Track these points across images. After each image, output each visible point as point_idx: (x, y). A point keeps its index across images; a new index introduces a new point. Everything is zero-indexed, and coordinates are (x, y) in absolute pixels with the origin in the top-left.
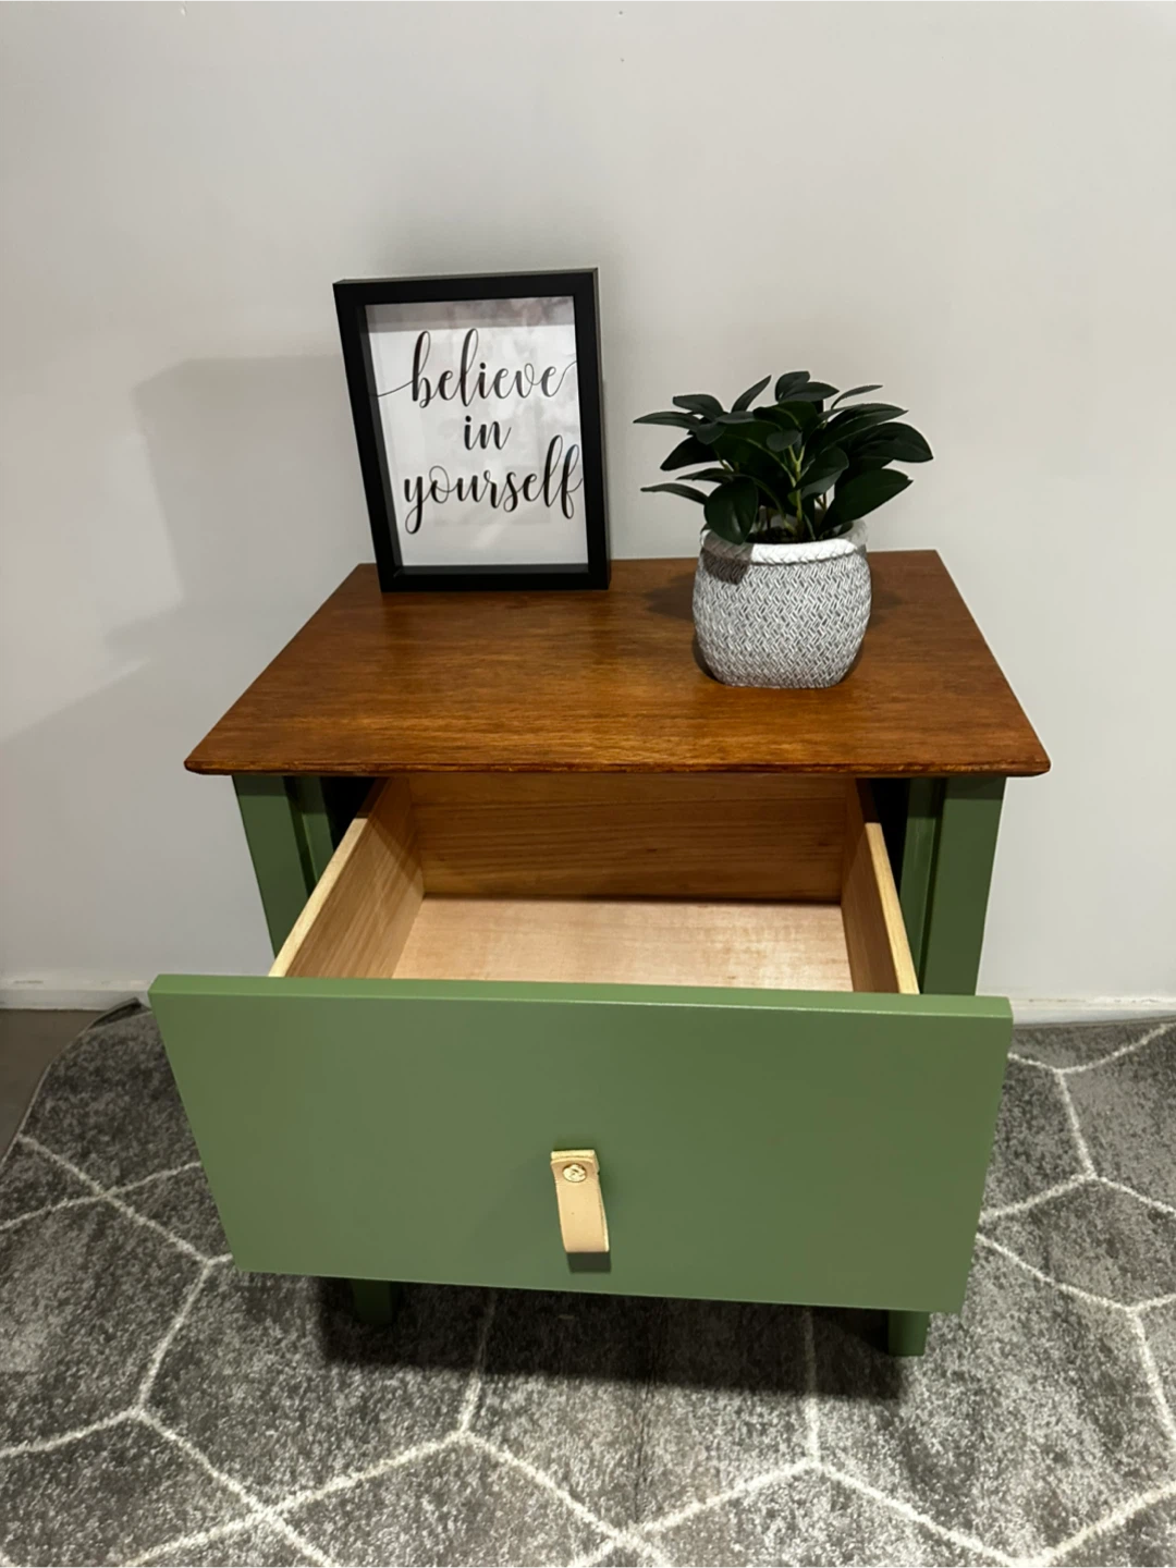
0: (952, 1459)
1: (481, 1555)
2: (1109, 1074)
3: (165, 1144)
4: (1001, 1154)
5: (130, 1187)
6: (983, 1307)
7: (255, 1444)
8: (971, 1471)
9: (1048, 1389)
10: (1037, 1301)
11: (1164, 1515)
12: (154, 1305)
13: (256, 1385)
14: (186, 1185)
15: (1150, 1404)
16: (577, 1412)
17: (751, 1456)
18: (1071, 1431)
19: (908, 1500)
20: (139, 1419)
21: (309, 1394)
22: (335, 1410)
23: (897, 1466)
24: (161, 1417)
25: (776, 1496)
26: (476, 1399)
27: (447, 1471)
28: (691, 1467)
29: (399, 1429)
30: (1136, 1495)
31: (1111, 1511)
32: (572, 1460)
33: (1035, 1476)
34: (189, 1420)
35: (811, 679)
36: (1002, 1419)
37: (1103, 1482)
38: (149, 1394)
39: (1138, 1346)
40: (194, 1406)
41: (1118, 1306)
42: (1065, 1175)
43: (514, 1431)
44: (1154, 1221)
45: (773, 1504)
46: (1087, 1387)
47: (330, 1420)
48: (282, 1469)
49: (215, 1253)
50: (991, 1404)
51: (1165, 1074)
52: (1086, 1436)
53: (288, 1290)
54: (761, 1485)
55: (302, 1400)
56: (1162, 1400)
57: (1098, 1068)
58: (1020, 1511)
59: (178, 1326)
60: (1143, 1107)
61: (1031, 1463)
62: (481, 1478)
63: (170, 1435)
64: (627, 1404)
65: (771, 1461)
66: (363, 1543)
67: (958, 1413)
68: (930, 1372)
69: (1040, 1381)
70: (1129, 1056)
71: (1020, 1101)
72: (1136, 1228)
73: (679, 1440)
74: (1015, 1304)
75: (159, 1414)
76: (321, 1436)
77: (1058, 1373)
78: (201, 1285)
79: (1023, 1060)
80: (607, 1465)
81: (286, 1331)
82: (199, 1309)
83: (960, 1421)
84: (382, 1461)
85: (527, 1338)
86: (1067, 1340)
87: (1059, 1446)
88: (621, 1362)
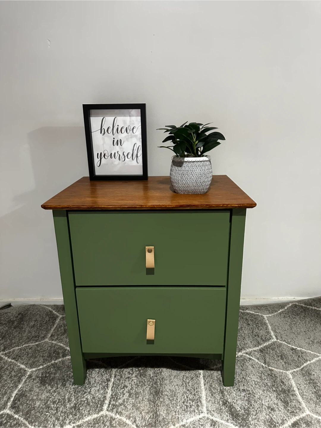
0: (243, 412)
2: (278, 316)
3: (17, 340)
4: (251, 336)
5: (6, 352)
6: (249, 372)
7: (42, 417)
8: (248, 414)
9: (268, 393)
10: (263, 371)
11: (301, 422)
12: (12, 382)
13: (43, 401)
14: (23, 350)
15: (295, 395)
16: (138, 404)
17: (188, 414)
18: (275, 403)
19: (232, 423)
20: (7, 412)
21: (59, 403)
22: (67, 407)
23: (228, 414)
24: (14, 412)
25: (195, 424)
26: (108, 403)
27: (100, 422)
28: (171, 417)
29: (86, 411)
30: (294, 417)
31: (287, 421)
32: (137, 417)
33: (266, 414)
34: (22, 412)
35: (199, 191)
36: (256, 400)
37: (284, 415)
38: (10, 406)
39: (291, 381)
40: (24, 408)
41: (285, 371)
42: (269, 340)
43: (119, 410)
44: (292, 351)
45: (194, 425)
46: (278, 392)
47: (65, 410)
48: (50, 424)
49: (32, 368)
50: (253, 397)
51: (292, 316)
52: (279, 404)
53: (53, 377)
54: (191, 421)
55: (57, 405)
56: (299, 394)
57: (275, 315)
58: (263, 424)
59: (20, 387)
60: (287, 324)
61: (265, 411)
62: (110, 423)
63: (16, 416)
64: (152, 402)
65: (193, 414)
67: (244, 400)
68: (236, 390)
69: (265, 391)
70: (282, 312)
71: (255, 323)
72: (288, 352)
73: (167, 410)
74: (258, 372)
75: (13, 411)
76: (62, 414)
77: (270, 389)
78: (27, 377)
79: (255, 313)
80: (147, 418)
81: (52, 388)
82: (26, 383)
83: (245, 402)
84: (81, 420)
85: (123, 386)
86: (272, 380)
87: (272, 407)
88: (150, 391)
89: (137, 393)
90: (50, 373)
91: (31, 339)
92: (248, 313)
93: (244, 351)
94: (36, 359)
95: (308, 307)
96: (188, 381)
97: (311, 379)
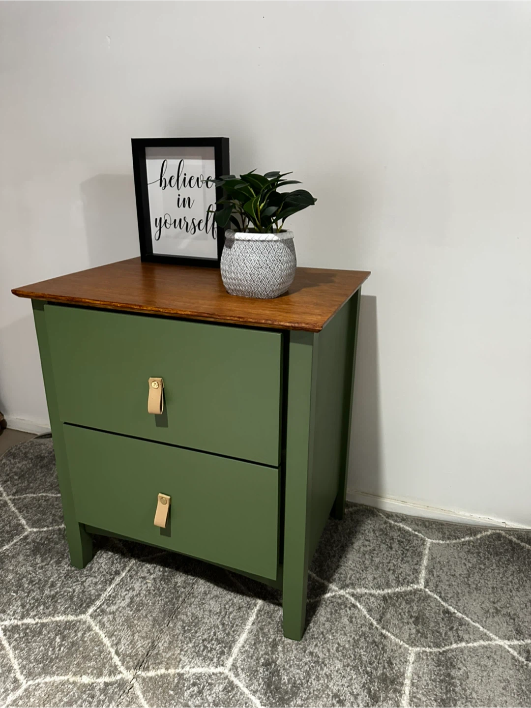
0: (289, 687)
1: (66, 662)
2: (455, 548)
3: (37, 485)
4: (382, 568)
5: (16, 497)
6: (337, 627)
7: (6, 597)
8: (295, 694)
9: (352, 672)
10: (367, 633)
13: (18, 576)
14: (36, 500)
15: (400, 692)
16: (135, 620)
17: (199, 659)
18: (353, 692)
19: (260, 698)
21: (36, 585)
22: (43, 594)
23: (263, 683)
25: (200, 678)
26: (99, 605)
27: (73, 629)
28: (170, 655)
29: (62, 607)
32: (123, 638)
35: (259, 294)
36: (320, 676)
39: (407, 665)
41: (407, 646)
42: (408, 583)
43: (105, 620)
44: (444, 614)
45: (197, 680)
46: (373, 677)
47: (39, 597)
48: (11, 609)
49: (33, 527)
50: (319, 669)
51: (484, 554)
52: (360, 697)
53: (52, 547)
54: (196, 672)
55: (33, 586)
56: (407, 692)
57: (451, 544)
59: (4, 549)
60: (465, 565)
61: (325, 699)
62: (82, 634)
64: (158, 623)
65: (207, 664)
66: (25, 645)
67: (303, 669)
68: (299, 649)
69: (350, 667)
70: (469, 542)
71: (404, 548)
72: (433, 615)
73: (170, 643)
74: (355, 632)
76: (32, 601)
77: (361, 667)
78: (22, 537)
79: (413, 531)
80: (137, 646)
81: (42, 561)
82: (16, 545)
83: (302, 673)
84: (49, 617)
85: (130, 587)
86: (373, 654)
87: (343, 697)
88: (164, 606)
89: (142, 603)
90: (51, 540)
91: (55, 487)
92: (400, 528)
93: (349, 590)
94: (44, 516)
95: (523, 544)
96: (231, 610)
97: (449, 675)
